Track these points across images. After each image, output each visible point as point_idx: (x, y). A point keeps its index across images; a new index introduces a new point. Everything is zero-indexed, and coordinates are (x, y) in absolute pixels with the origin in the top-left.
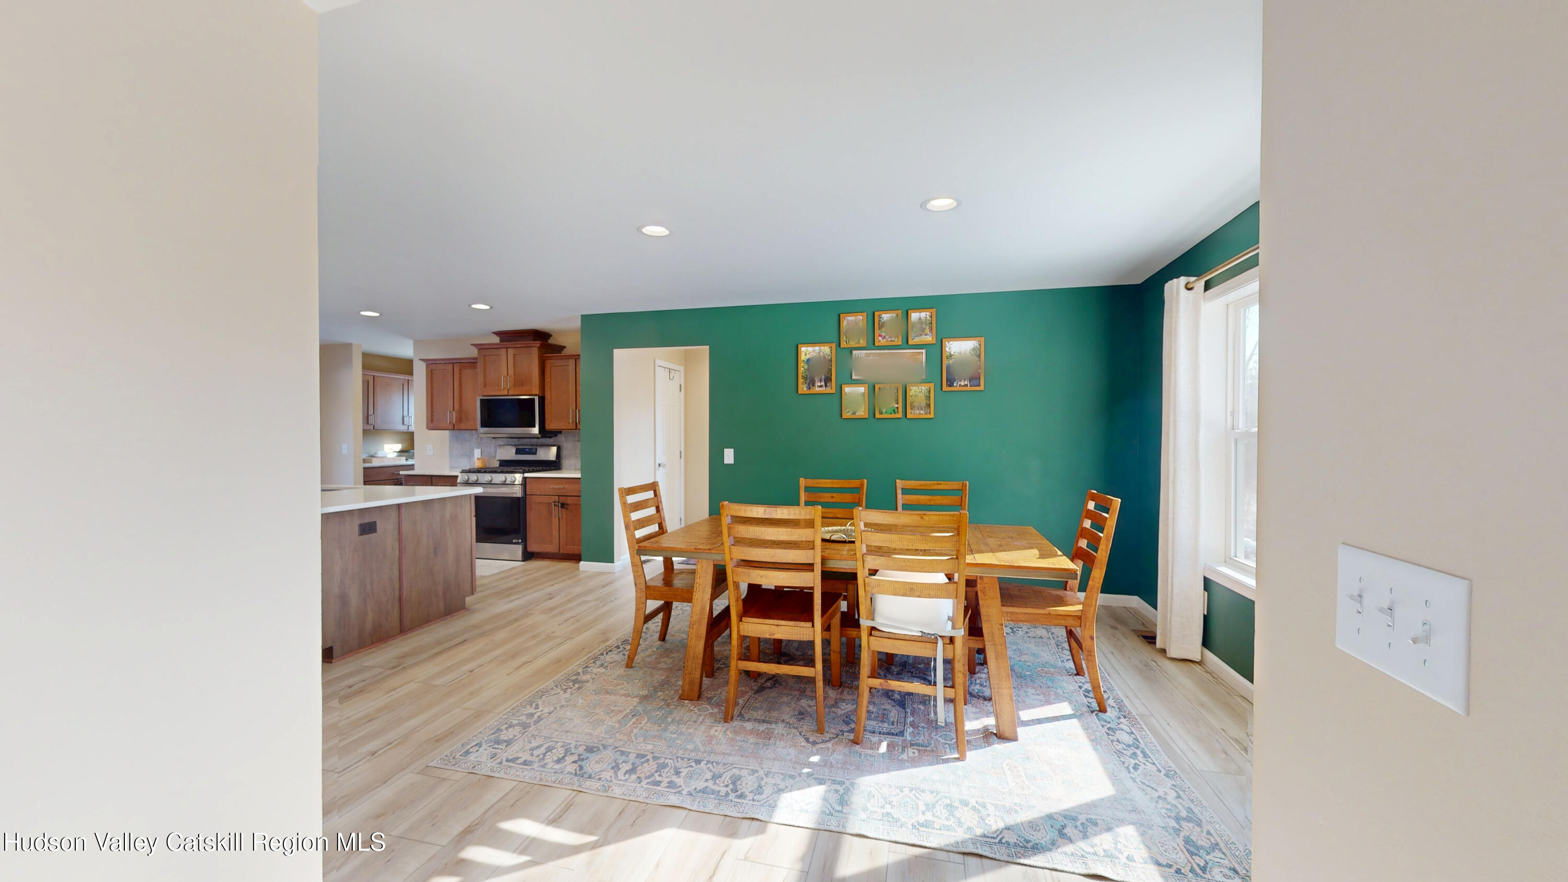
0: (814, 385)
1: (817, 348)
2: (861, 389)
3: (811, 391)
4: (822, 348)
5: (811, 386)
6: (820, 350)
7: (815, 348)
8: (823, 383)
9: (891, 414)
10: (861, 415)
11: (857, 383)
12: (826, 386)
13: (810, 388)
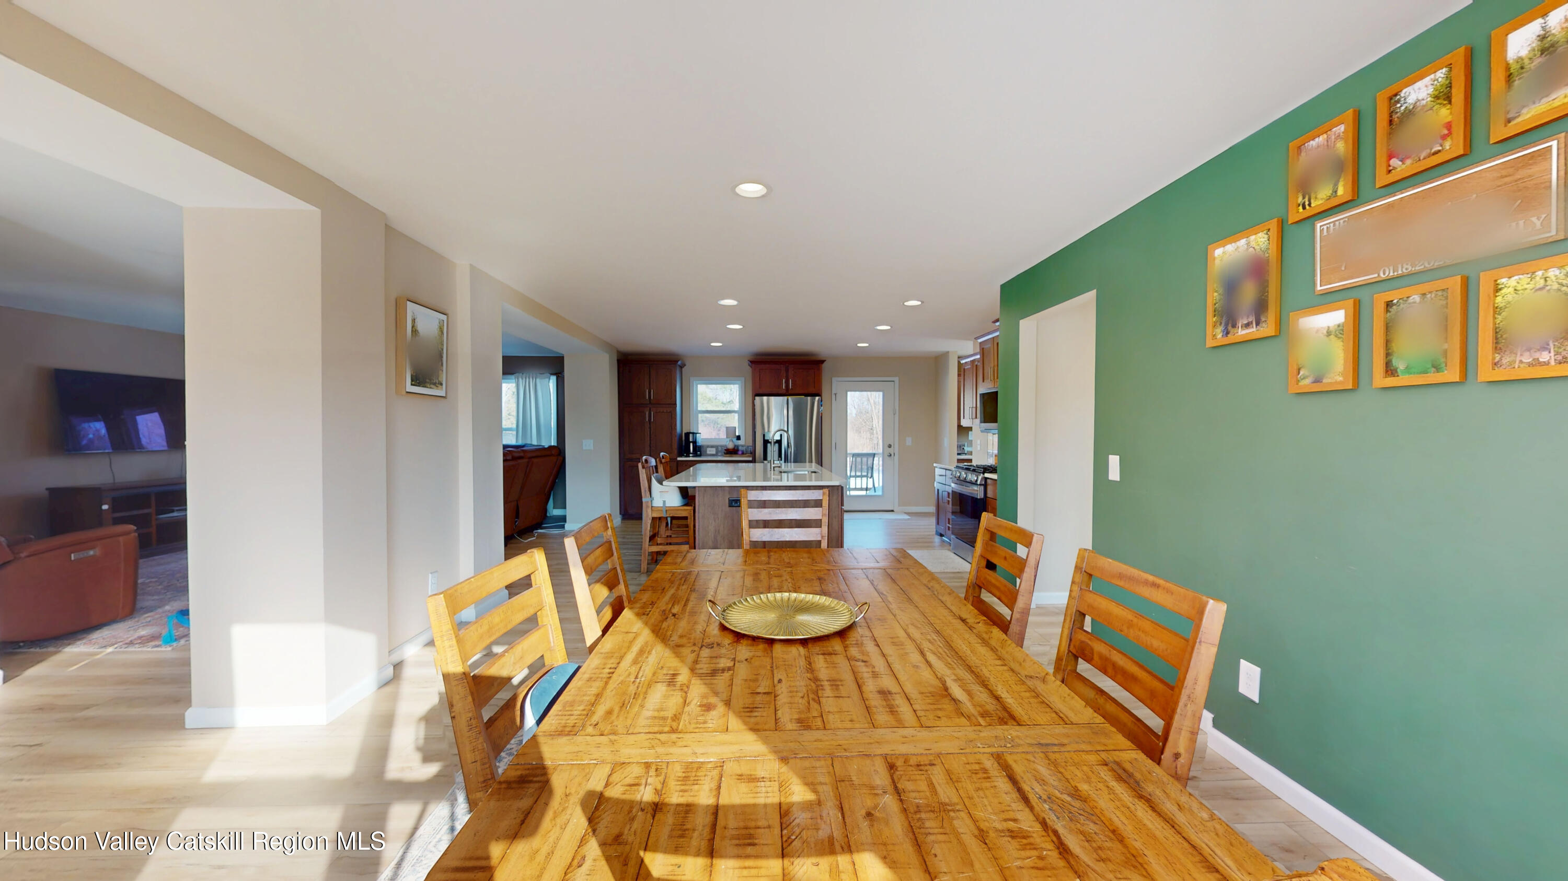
0: (1234, 326)
1: (1243, 242)
2: (1336, 317)
3: (1231, 339)
4: (1252, 238)
5: (1230, 328)
6: (1248, 244)
7: (1238, 243)
8: (1252, 318)
9: (1425, 372)
10: (1336, 383)
11: (1327, 301)
12: (1257, 324)
13: (1228, 333)
